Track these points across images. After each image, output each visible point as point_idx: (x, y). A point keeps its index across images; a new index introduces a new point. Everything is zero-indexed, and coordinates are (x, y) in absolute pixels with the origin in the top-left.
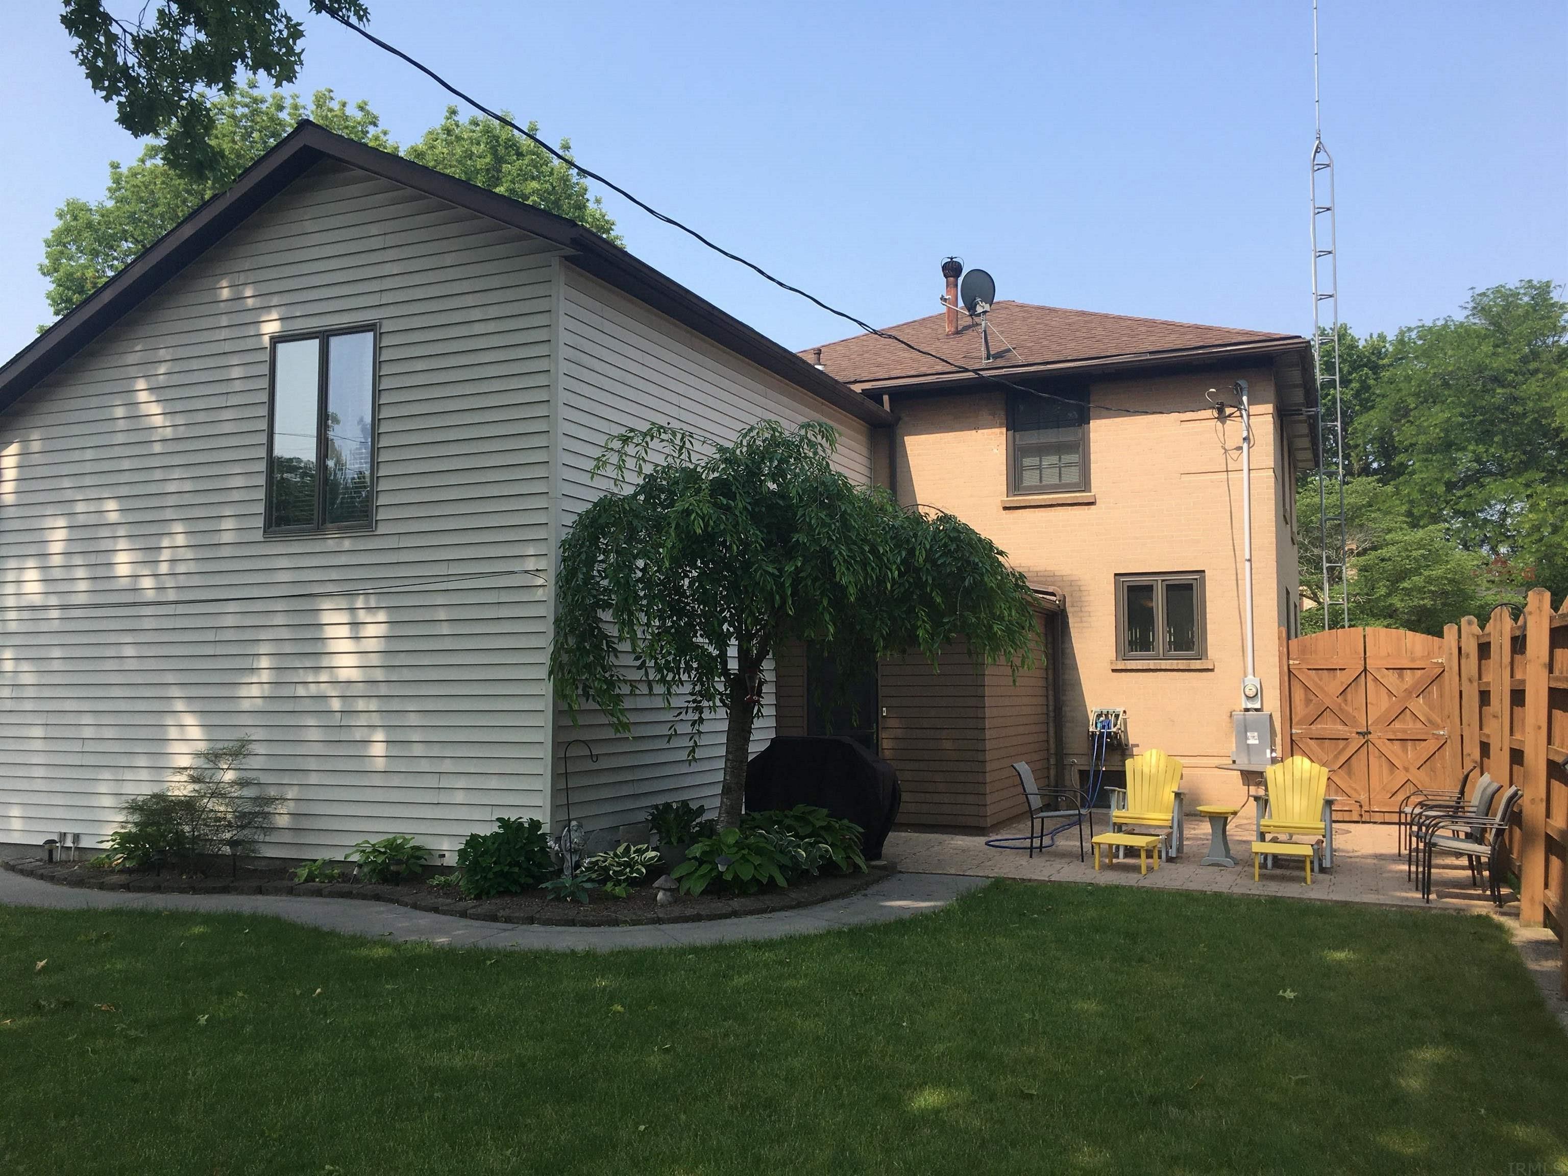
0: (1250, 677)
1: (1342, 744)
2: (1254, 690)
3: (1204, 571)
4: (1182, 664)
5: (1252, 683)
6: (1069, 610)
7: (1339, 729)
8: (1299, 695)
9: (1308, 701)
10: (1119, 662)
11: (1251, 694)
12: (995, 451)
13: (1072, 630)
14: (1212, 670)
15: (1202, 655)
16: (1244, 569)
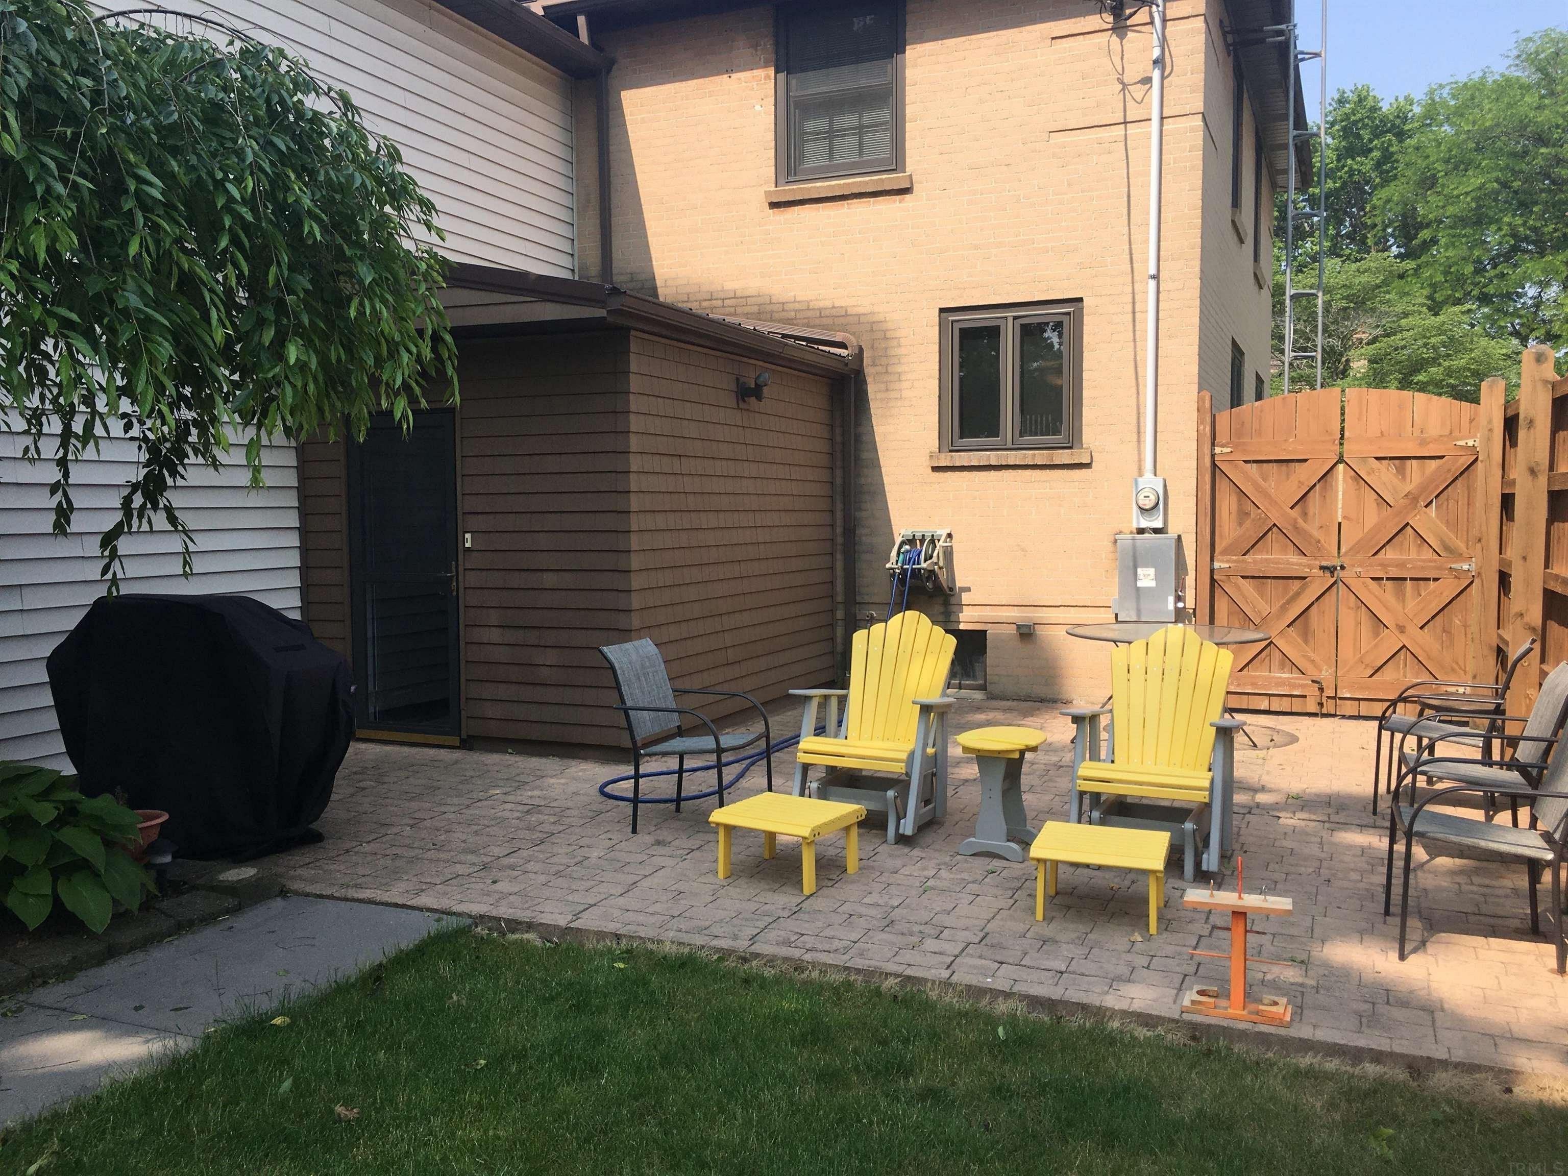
0: (1148, 475)
1: (1297, 584)
2: (1153, 498)
3: (1080, 300)
4: (1040, 457)
5: (1150, 484)
6: (869, 370)
7: (1292, 562)
8: (1227, 504)
9: (1243, 515)
10: (943, 455)
11: (1149, 504)
12: (758, 108)
13: (872, 404)
14: (1088, 466)
15: (1073, 442)
16: (1146, 292)
